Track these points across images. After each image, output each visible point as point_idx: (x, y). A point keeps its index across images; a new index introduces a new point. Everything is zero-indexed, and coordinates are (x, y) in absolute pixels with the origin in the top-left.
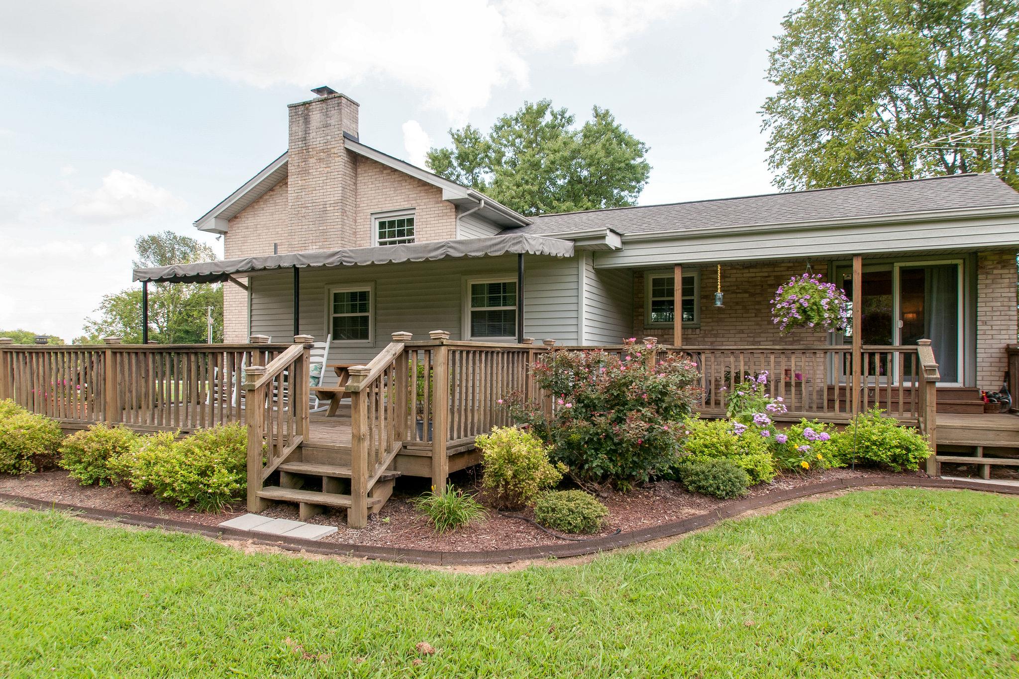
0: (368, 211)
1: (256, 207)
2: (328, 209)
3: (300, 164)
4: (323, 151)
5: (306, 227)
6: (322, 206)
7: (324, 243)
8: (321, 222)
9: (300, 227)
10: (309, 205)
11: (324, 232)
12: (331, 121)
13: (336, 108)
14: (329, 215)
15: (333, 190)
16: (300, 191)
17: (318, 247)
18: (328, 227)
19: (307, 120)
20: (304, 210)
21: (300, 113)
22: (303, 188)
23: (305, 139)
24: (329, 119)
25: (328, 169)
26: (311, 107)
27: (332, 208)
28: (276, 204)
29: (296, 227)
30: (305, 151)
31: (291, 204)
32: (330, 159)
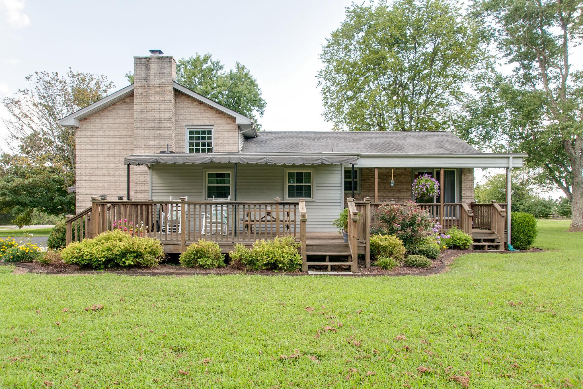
0: (183, 124)
1: (102, 114)
2: (163, 121)
3: (143, 93)
4: (159, 87)
5: (147, 130)
6: (159, 120)
7: (160, 141)
8: (158, 129)
9: (143, 130)
10: (150, 118)
11: (160, 135)
12: (165, 71)
13: (168, 64)
14: (163, 125)
15: (166, 111)
16: (143, 109)
17: (156, 143)
18: (163, 132)
19: (147, 68)
20: (146, 121)
21: (143, 63)
22: (145, 107)
23: (146, 79)
24: (163, 69)
25: (163, 98)
26: (150, 61)
27: (166, 121)
28: (117, 114)
29: (140, 130)
30: (146, 86)
31: (136, 116)
32: (164, 93)
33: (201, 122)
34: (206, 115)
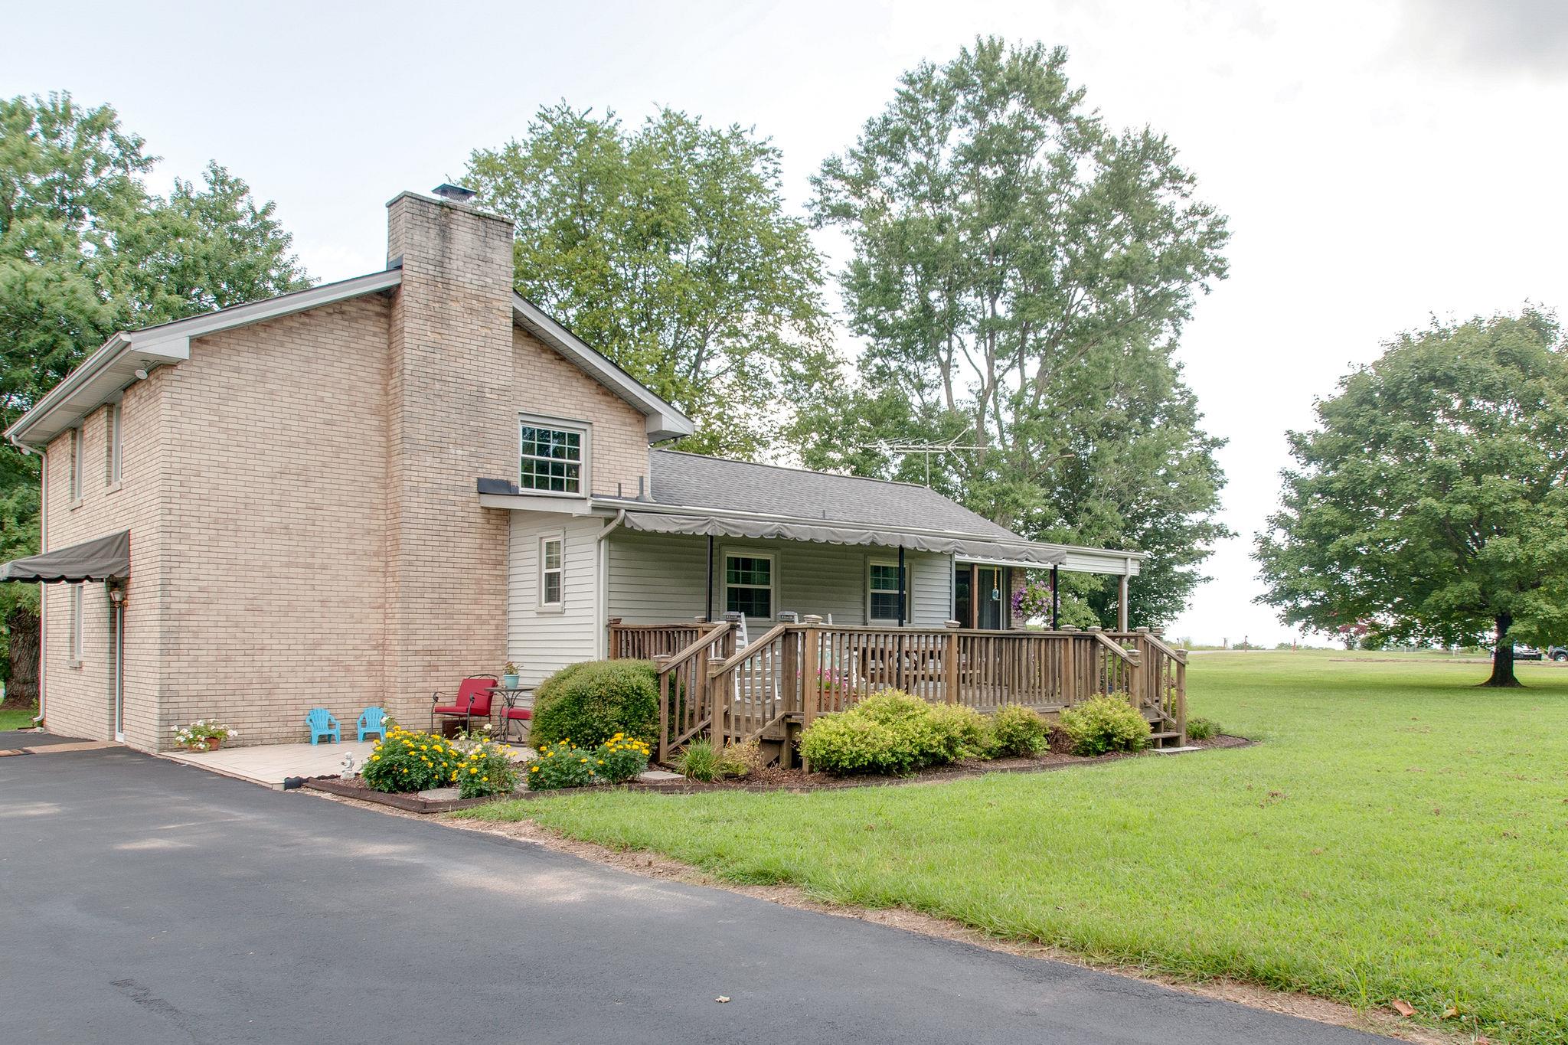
0: (515, 407)
1: (263, 335)
2: (488, 395)
3: (431, 303)
4: (477, 297)
5: (444, 414)
6: (475, 388)
7: (479, 450)
8: (475, 413)
9: (431, 412)
10: (450, 379)
11: (479, 432)
12: (493, 256)
13: (504, 239)
14: (487, 405)
15: (496, 367)
16: (428, 349)
17: (467, 453)
18: (488, 425)
19: (445, 234)
20: (438, 385)
21: (432, 216)
22: (436, 347)
23: (441, 264)
24: (488, 250)
25: (486, 331)
26: (453, 216)
27: (496, 397)
28: (316, 344)
29: (421, 410)
30: (440, 285)
31: (411, 367)
32: (491, 316)
33: (561, 410)
34: (573, 393)
